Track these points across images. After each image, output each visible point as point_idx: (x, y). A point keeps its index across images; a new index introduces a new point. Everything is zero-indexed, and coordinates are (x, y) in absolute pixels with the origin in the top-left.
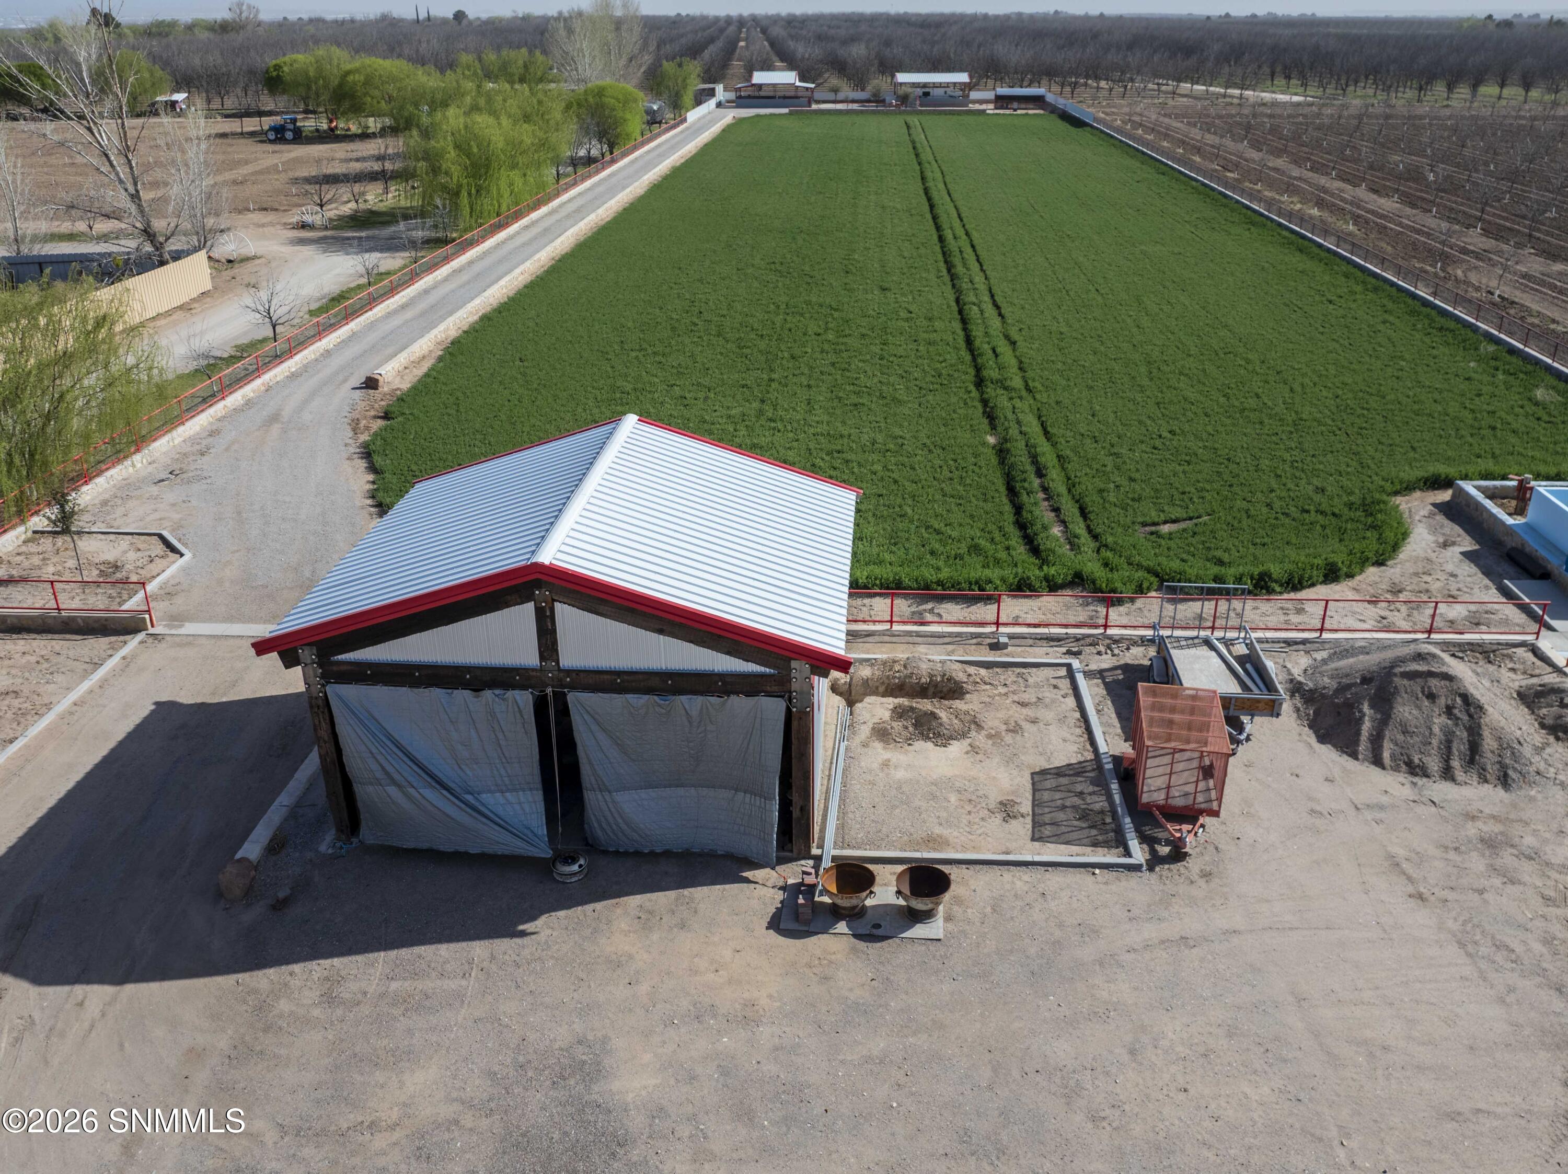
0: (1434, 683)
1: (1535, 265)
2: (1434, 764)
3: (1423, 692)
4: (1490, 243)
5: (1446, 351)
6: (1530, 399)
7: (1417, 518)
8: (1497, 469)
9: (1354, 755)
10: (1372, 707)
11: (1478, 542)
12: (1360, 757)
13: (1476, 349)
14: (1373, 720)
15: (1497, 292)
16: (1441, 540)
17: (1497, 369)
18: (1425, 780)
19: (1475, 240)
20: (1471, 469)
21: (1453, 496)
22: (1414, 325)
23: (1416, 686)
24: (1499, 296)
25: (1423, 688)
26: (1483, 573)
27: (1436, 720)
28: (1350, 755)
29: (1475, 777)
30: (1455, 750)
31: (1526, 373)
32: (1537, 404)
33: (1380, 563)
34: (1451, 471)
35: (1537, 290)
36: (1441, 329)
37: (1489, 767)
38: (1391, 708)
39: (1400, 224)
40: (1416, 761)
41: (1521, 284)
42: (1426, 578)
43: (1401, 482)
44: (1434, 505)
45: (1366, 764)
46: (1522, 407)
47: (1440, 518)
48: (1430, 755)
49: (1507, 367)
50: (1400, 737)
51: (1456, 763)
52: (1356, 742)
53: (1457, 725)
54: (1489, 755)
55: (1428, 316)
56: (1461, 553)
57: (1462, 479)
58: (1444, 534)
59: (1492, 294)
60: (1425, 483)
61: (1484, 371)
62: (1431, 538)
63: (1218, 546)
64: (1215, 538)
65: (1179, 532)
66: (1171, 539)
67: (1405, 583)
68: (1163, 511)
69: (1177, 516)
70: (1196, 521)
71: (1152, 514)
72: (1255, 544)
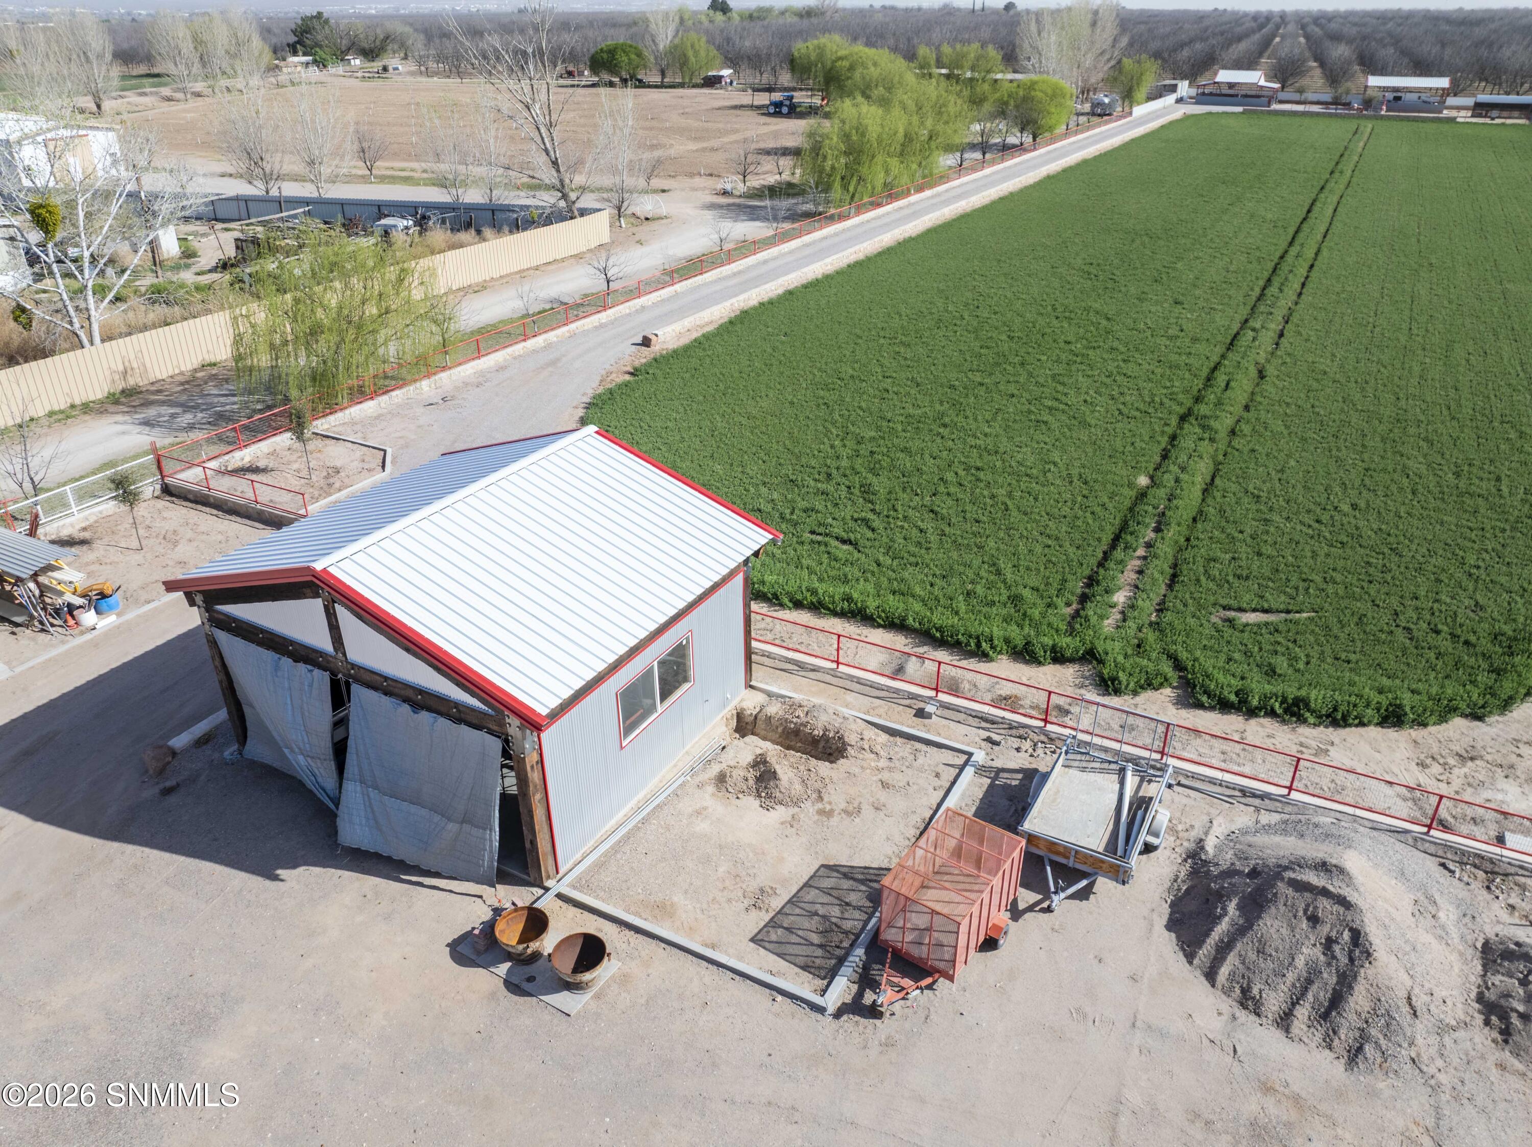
0: (1324, 904)
2: (1274, 1002)
3: (1305, 911)
9: (1190, 957)
10: (1239, 907)
12: (1196, 961)
14: (1233, 924)
18: (1253, 1017)
23: (1301, 901)
25: (1308, 906)
27: (1304, 950)
28: (1186, 956)
29: (1319, 1036)
30: (1310, 996)
33: (1477, 717)
37: (1342, 1033)
38: (1259, 917)
40: (1255, 991)
42: (1526, 751)
45: (1198, 973)
48: (1276, 990)
50: (1252, 956)
51: (1302, 1012)
52: (1200, 943)
53: (1329, 964)
54: (1352, 1017)
63: (1288, 652)
64: (1295, 641)
65: (1258, 625)
66: (1242, 631)
67: (1489, 750)
68: (1262, 597)
69: (1274, 606)
70: (1290, 616)
71: (1247, 597)
72: (1337, 659)
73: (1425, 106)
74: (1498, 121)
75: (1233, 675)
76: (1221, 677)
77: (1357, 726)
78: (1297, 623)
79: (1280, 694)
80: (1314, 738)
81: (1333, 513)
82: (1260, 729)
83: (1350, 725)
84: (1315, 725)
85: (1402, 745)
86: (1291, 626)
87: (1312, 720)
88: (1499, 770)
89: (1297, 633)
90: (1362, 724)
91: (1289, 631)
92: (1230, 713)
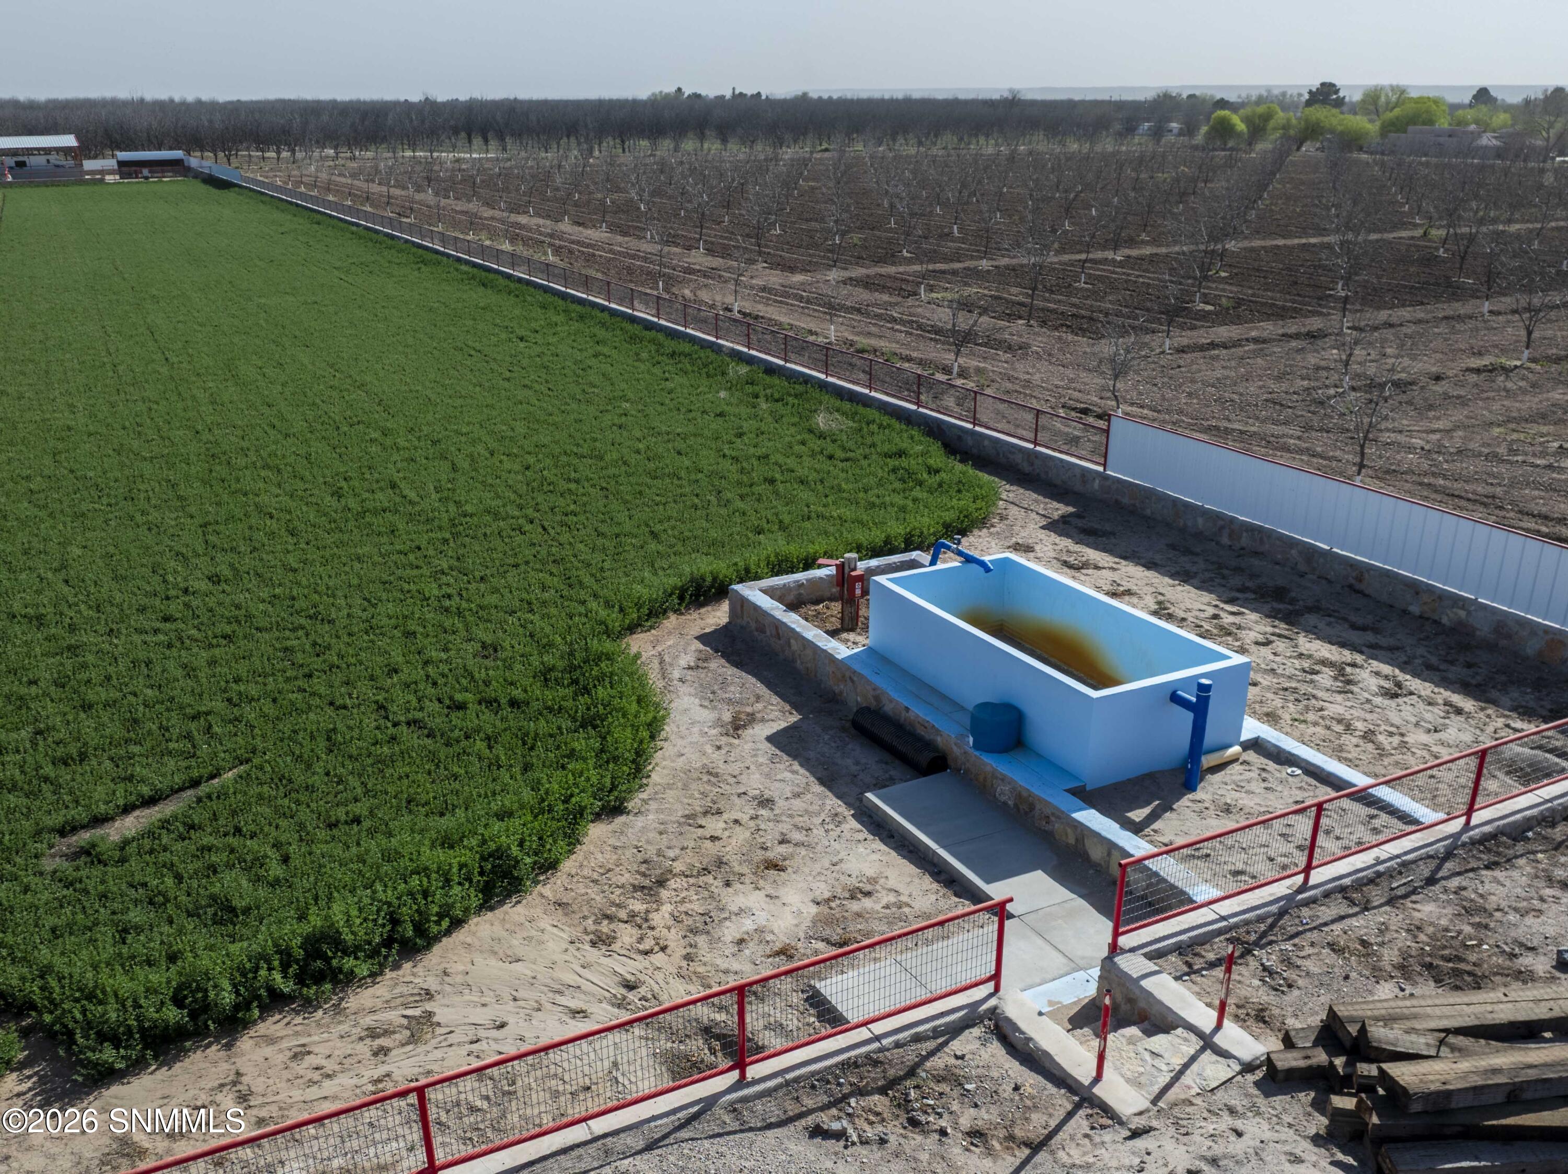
1: (775, 279)
4: (718, 262)
5: (684, 380)
6: (811, 431)
7: (676, 674)
8: (794, 550)
11: (796, 706)
13: (724, 374)
15: (736, 309)
16: (727, 717)
17: (757, 397)
19: (700, 260)
20: (752, 558)
21: (733, 613)
22: (637, 354)
24: (739, 312)
26: (822, 782)
31: (796, 396)
32: (822, 436)
33: (615, 810)
34: (721, 567)
35: (781, 302)
36: (673, 355)
39: (611, 251)
41: (762, 297)
42: (714, 825)
43: (639, 606)
44: (703, 638)
46: (803, 443)
47: (718, 665)
49: (769, 391)
55: (652, 341)
56: (770, 739)
57: (741, 581)
58: (730, 701)
59: (730, 310)
60: (681, 598)
61: (741, 401)
62: (707, 715)
63: (237, 860)
64: (238, 831)
65: (150, 833)
66: (123, 860)
67: (671, 854)
68: (130, 778)
69: (161, 783)
70: (204, 789)
71: (100, 792)
72: (331, 826)
73: (54, 172)
75: (150, 963)
76: (123, 984)
77: (448, 932)
78: (222, 795)
79: (270, 950)
80: (388, 1005)
81: (186, 599)
82: (268, 1051)
83: (437, 939)
84: (373, 975)
85: (545, 923)
86: (214, 804)
87: (363, 969)
88: (709, 879)
89: (234, 813)
90: (457, 923)
91: (215, 817)
92: (181, 1053)
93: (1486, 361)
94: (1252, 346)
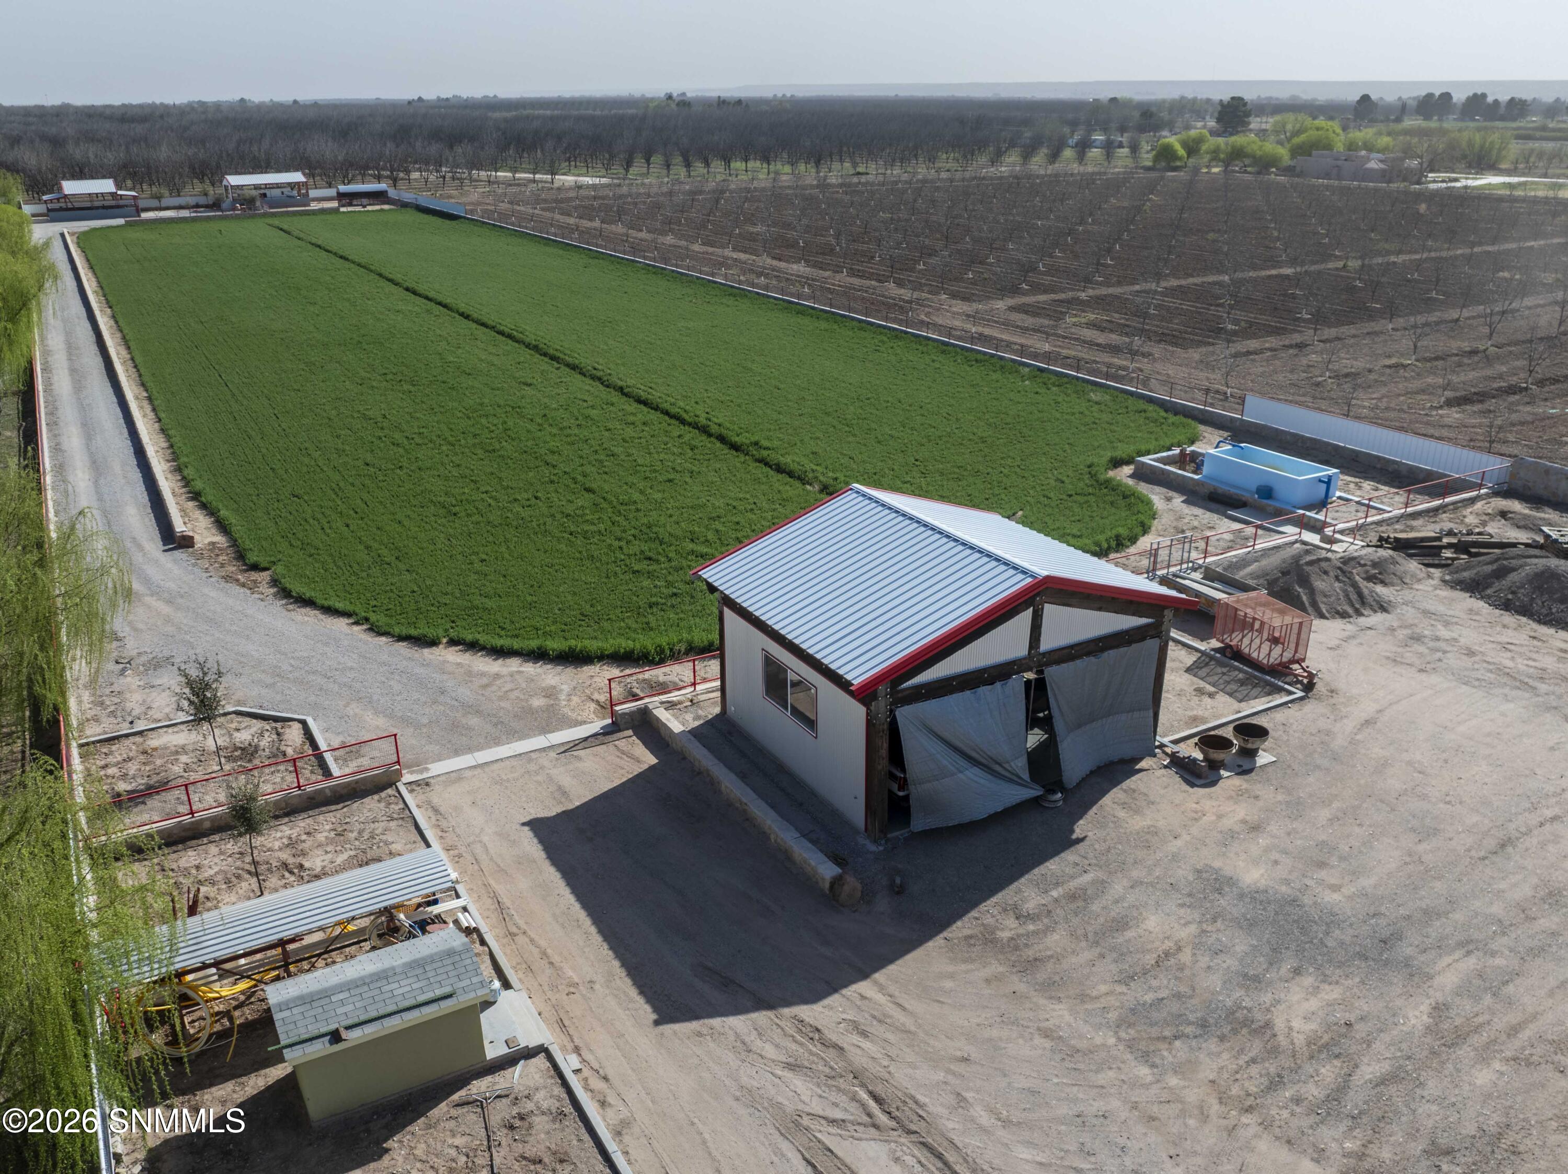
2: (1348, 609)
3: (1321, 572)
5: (999, 376)
10: (1301, 586)
14: (1306, 593)
16: (1162, 497)
18: (1350, 619)
21: (1139, 467)
23: (1314, 569)
25: (1319, 569)
26: (1209, 511)
27: (1335, 586)
29: (1370, 611)
30: (1353, 599)
31: (1068, 384)
37: (1372, 604)
38: (1311, 584)
40: (1340, 610)
44: (1132, 477)
45: (1321, 618)
47: (1144, 484)
48: (1344, 605)
49: (1051, 381)
50: (1325, 599)
51: (1357, 605)
52: (1305, 607)
53: (1346, 585)
56: (1182, 503)
58: (1159, 493)
73: (289, 201)
74: (369, 208)
93: (1393, 361)
94: (1269, 354)
